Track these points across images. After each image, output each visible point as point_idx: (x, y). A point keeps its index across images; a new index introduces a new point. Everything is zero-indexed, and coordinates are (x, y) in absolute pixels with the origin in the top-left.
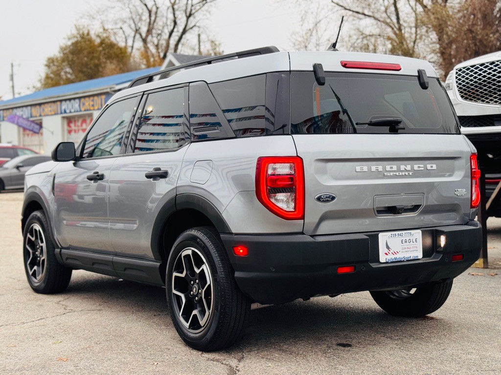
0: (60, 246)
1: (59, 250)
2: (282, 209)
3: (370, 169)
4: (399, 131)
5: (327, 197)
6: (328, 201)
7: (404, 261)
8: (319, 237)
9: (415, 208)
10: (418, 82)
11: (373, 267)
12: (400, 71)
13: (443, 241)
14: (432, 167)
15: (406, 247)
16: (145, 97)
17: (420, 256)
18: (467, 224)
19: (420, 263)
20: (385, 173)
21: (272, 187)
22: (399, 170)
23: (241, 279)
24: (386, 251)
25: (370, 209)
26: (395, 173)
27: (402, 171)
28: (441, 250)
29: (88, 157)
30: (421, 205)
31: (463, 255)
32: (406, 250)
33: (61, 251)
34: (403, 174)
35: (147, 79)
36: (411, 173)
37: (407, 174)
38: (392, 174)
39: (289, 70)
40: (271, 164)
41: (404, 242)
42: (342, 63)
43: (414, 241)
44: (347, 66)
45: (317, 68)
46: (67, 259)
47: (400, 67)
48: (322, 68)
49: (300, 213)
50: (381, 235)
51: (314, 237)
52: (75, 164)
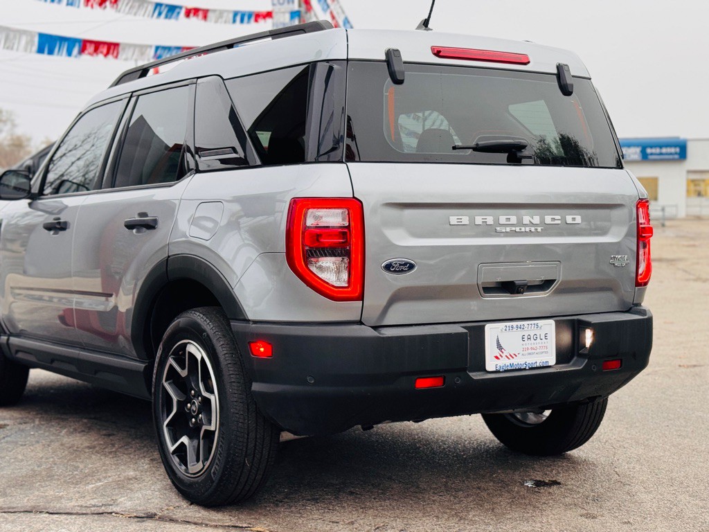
0: (8, 332)
1: (6, 338)
2: (327, 283)
3: (472, 220)
4: (524, 161)
5: (400, 265)
6: (402, 271)
7: (525, 369)
8: (385, 329)
9: (546, 285)
10: (556, 84)
11: (475, 378)
12: (529, 65)
13: (588, 337)
14: (574, 219)
15: (530, 347)
16: (133, 100)
17: (552, 361)
18: (628, 311)
19: (551, 373)
20: (498, 229)
21: (312, 246)
22: (520, 223)
23: (262, 395)
24: (497, 353)
25: (471, 286)
26: (514, 229)
27: (526, 225)
28: (586, 352)
29: (51, 193)
30: (554, 281)
31: (621, 360)
32: (530, 351)
33: (8, 340)
34: (528, 229)
35: (140, 72)
36: (539, 229)
37: (533, 229)
38: (508, 229)
39: (346, 58)
40: (310, 210)
41: (526, 339)
42: (433, 49)
43: (543, 337)
44: (441, 54)
45: (392, 56)
46: (17, 352)
47: (528, 58)
48: (400, 56)
49: (356, 290)
50: (488, 327)
51: (380, 329)
52: (30, 205)
